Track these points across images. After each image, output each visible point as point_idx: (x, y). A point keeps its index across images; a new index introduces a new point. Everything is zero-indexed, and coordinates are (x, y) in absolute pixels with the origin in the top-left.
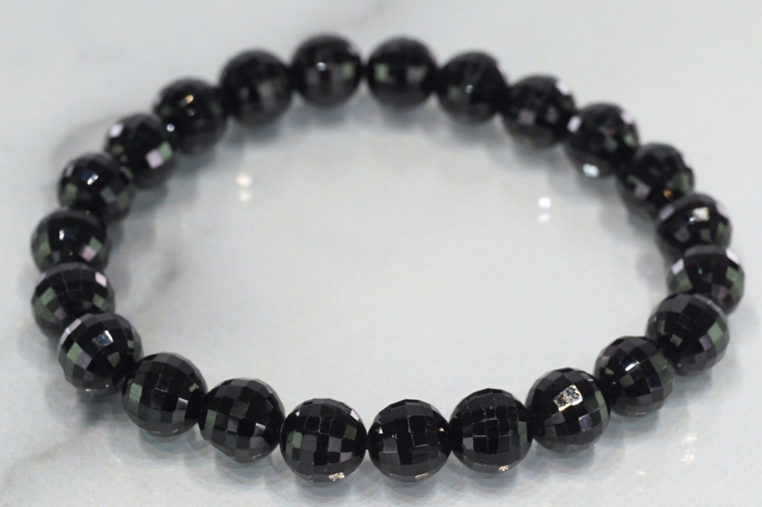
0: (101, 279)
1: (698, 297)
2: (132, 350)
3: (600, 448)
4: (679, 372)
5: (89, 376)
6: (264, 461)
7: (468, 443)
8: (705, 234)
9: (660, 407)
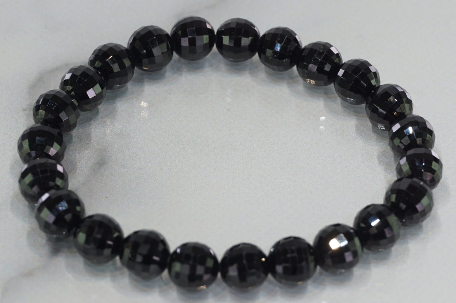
0: (60, 168)
1: (415, 179)
2: (79, 212)
3: (357, 271)
4: (404, 225)
5: (54, 228)
6: (158, 278)
7: (279, 269)
8: (419, 141)
9: (392, 246)
